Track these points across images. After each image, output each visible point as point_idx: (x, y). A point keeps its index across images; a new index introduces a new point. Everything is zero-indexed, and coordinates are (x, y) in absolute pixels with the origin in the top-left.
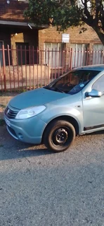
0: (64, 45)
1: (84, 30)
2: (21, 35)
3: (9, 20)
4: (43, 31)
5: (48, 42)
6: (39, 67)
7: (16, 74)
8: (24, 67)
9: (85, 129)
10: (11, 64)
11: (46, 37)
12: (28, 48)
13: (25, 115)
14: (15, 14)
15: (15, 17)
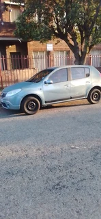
0: (48, 53)
1: (58, 42)
2: (14, 46)
3: (4, 36)
4: (31, 43)
5: (35, 51)
6: (29, 70)
7: (10, 76)
8: (15, 71)
9: (46, 102)
10: (6, 69)
11: (34, 47)
12: (20, 57)
13: (10, 95)
14: (8, 32)
15: (8, 34)
